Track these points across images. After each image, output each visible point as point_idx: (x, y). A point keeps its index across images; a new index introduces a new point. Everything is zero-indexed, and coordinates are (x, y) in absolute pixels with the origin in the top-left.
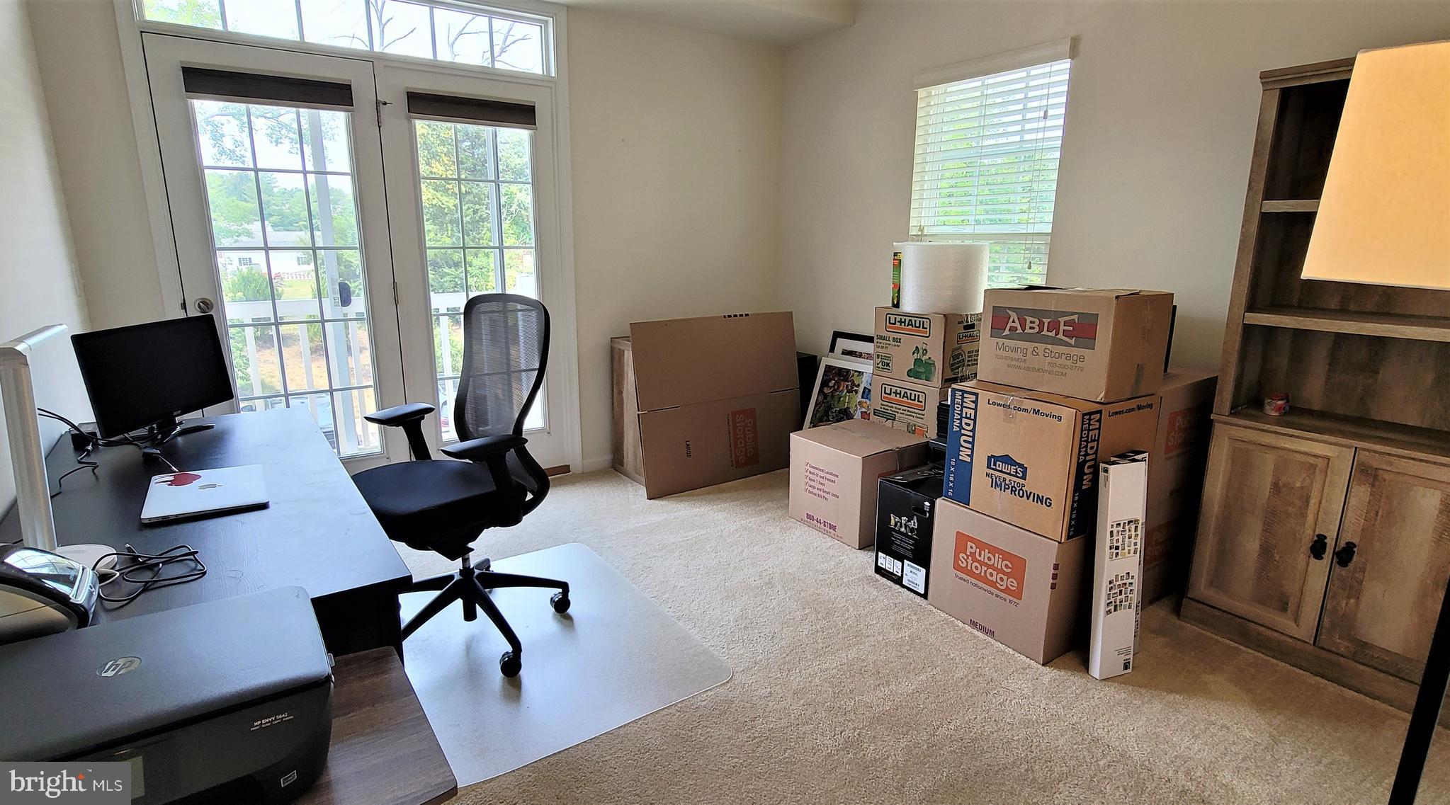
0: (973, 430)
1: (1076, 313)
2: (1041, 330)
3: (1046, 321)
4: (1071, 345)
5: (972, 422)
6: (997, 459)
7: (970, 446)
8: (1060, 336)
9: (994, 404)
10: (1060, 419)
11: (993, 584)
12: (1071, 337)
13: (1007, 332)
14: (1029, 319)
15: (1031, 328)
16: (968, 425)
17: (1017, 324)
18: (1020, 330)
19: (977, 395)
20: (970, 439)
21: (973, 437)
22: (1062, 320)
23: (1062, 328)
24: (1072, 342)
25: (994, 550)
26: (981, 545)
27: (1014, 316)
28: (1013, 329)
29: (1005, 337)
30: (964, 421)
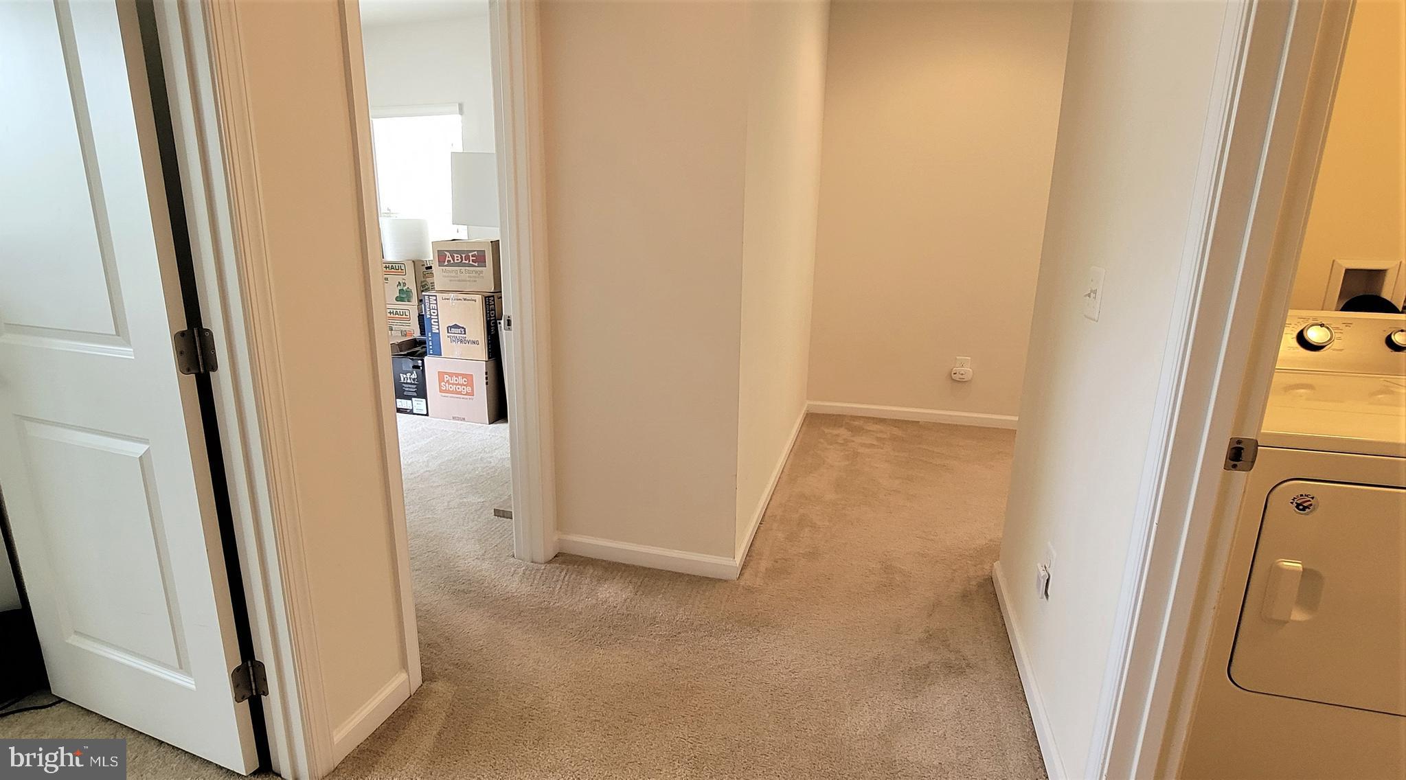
0: (437, 315)
1: (475, 251)
2: (462, 260)
3: (464, 256)
4: (476, 266)
5: (435, 311)
6: (451, 327)
7: (437, 324)
8: (471, 262)
9: (445, 299)
10: (475, 301)
11: (460, 393)
12: (475, 262)
13: (446, 263)
14: (455, 255)
15: (458, 260)
16: (434, 313)
17: (450, 259)
18: (452, 262)
19: (436, 296)
20: (436, 320)
21: (438, 319)
22: (470, 254)
23: (471, 258)
24: (476, 264)
25: (457, 375)
26: (451, 375)
27: (448, 254)
28: (449, 261)
29: (446, 266)
30: (432, 311)
